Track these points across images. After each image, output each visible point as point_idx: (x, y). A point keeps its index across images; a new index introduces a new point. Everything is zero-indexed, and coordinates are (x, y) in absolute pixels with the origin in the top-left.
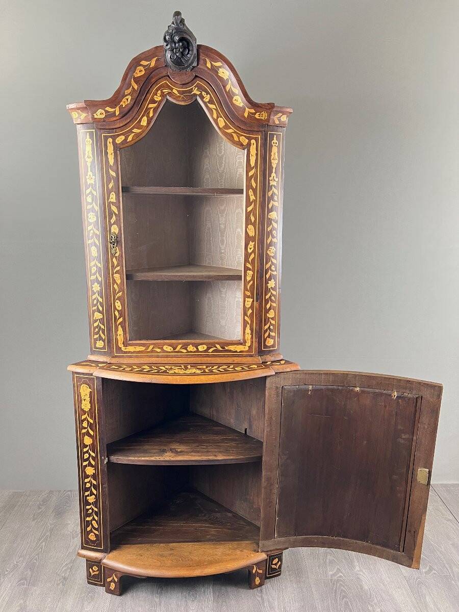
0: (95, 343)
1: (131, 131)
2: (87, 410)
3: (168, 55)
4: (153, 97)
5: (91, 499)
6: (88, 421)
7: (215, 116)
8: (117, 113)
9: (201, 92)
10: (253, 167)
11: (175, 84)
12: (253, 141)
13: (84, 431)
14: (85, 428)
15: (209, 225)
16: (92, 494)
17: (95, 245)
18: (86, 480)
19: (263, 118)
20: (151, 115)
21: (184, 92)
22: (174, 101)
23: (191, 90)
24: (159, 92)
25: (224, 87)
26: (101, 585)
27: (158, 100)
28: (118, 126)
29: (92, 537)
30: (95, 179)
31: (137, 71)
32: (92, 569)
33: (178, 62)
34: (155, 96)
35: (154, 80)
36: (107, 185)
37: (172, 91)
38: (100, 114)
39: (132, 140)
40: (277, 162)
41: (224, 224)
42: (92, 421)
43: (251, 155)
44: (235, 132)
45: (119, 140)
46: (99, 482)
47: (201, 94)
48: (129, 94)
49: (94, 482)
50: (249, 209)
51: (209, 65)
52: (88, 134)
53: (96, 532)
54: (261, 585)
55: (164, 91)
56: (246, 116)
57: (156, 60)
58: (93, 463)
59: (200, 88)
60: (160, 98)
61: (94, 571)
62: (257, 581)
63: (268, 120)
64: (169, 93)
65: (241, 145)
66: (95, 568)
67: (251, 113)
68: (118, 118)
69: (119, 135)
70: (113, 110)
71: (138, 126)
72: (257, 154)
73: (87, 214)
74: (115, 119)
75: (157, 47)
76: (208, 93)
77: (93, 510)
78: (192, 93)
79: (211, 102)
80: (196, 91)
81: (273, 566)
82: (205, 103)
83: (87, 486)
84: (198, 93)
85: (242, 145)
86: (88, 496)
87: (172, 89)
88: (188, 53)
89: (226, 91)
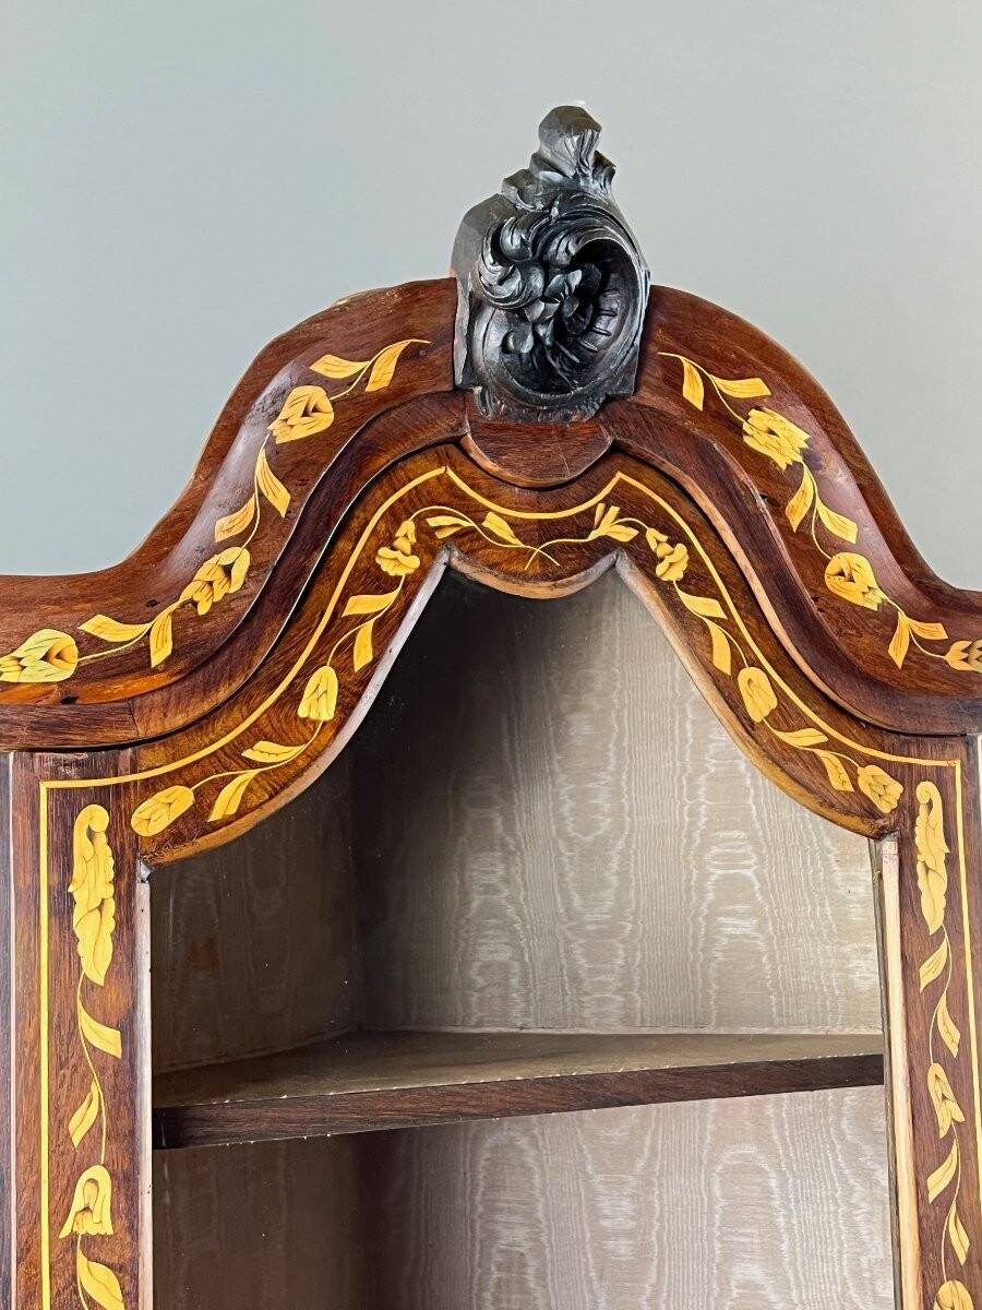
1: (233, 757)
4: (370, 554)
7: (722, 660)
8: (160, 653)
9: (642, 532)
10: (939, 933)
11: (493, 486)
12: (926, 791)
15: (513, 1234)
20: (362, 655)
21: (545, 531)
22: (490, 580)
23: (586, 522)
24: (408, 526)
25: (778, 507)
27: (402, 572)
28: (155, 729)
31: (291, 411)
33: (538, 371)
34: (384, 551)
35: (383, 461)
36: (59, 1122)
37: (479, 521)
38: (40, 659)
39: (239, 815)
41: (630, 1234)
43: (920, 868)
44: (832, 745)
45: (154, 816)
47: (640, 539)
48: (239, 539)
50: (938, 1182)
51: (693, 392)
55: (433, 522)
56: (899, 662)
57: (404, 357)
59: (631, 507)
60: (415, 562)
64: (462, 535)
65: (861, 814)
67: (921, 640)
68: (161, 680)
69: (151, 787)
70: (130, 633)
71: (284, 724)
72: (951, 861)
74: (139, 684)
75: (413, 291)
76: (676, 536)
78: (593, 535)
79: (696, 581)
80: (609, 526)
82: (664, 590)
84: (625, 535)
85: (871, 812)
87: (478, 513)
88: (594, 328)
89: (785, 528)
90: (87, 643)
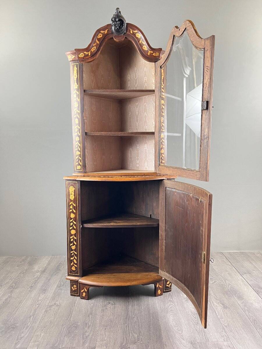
0: (77, 167)
2: (72, 199)
3: (113, 28)
5: (73, 247)
6: (73, 205)
8: (89, 55)
13: (71, 211)
14: (71, 209)
15: (130, 113)
16: (74, 244)
17: (77, 118)
18: (71, 237)
19: (157, 55)
25: (139, 42)
26: (78, 296)
28: (89, 61)
29: (73, 269)
30: (78, 86)
31: (99, 35)
32: (73, 287)
33: (118, 31)
38: (81, 55)
40: (163, 76)
41: (138, 112)
42: (75, 205)
46: (77, 238)
48: (95, 46)
49: (75, 238)
51: (131, 32)
52: (75, 65)
53: (76, 266)
54: (161, 294)
56: (149, 55)
57: (108, 30)
58: (75, 227)
61: (74, 288)
62: (159, 292)
63: (159, 56)
66: (75, 286)
67: (151, 53)
68: (90, 57)
70: (87, 53)
73: (74, 103)
74: (88, 57)
75: (108, 25)
77: (74, 253)
81: (167, 285)
83: (71, 241)
86: (72, 246)
88: (122, 27)
89: (139, 44)
90: (84, 54)
